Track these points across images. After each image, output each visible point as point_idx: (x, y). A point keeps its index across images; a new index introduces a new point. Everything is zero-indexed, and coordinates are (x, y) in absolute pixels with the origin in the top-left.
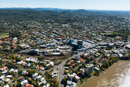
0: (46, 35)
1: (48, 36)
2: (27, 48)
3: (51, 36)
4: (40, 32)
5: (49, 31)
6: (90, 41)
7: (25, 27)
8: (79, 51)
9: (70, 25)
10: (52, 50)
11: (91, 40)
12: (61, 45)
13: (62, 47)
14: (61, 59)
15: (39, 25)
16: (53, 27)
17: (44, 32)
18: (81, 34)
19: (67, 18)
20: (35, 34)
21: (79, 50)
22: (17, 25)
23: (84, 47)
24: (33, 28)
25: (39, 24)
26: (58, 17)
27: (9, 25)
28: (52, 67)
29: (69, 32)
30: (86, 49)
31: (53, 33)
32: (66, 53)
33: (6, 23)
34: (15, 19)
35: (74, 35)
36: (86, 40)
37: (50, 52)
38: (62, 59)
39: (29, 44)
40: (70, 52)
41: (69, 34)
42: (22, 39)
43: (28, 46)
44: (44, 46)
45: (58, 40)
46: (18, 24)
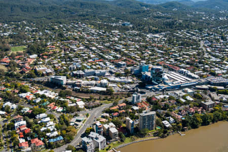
0: (99, 54)
1: (100, 56)
2: (48, 74)
3: (107, 57)
4: (87, 47)
5: (109, 47)
6: (189, 73)
7: (61, 35)
8: (151, 89)
9: (165, 37)
10: (94, 82)
11: (193, 71)
12: (118, 75)
13: (117, 79)
14: (104, 99)
15: (93, 34)
16: (120, 40)
17: (96, 47)
18: (180, 56)
19: (168, 20)
20: (75, 51)
21: (150, 87)
22: (49, 32)
23: (165, 83)
24: (76, 39)
25: (93, 31)
26: (146, 16)
27: (33, 31)
28: (79, 110)
29: (153, 51)
30: (168, 88)
31: (116, 50)
32: (120, 90)
33: (29, 26)
34: (50, 19)
35: (160, 58)
36: (182, 69)
37: (88, 85)
38: (106, 101)
39: (54, 67)
40: (128, 89)
41: (150, 55)
42: (44, 57)
43: (49, 71)
44: (81, 72)
45: (118, 66)
46: (50, 30)
